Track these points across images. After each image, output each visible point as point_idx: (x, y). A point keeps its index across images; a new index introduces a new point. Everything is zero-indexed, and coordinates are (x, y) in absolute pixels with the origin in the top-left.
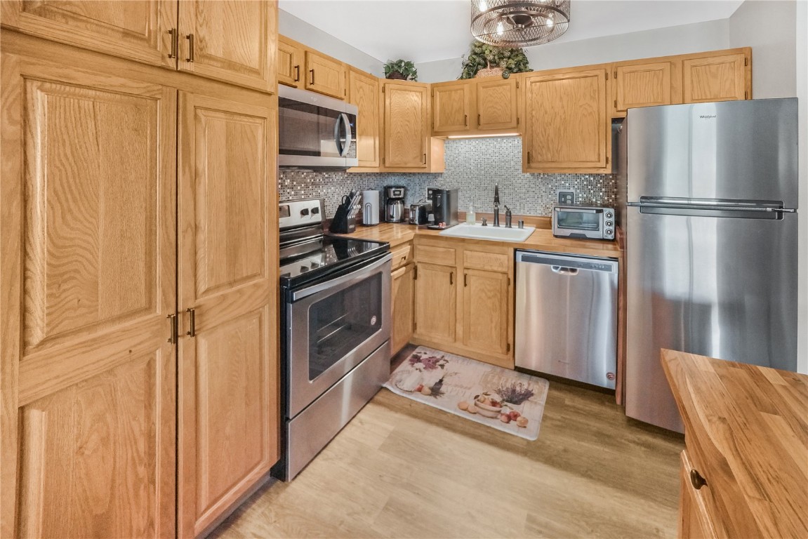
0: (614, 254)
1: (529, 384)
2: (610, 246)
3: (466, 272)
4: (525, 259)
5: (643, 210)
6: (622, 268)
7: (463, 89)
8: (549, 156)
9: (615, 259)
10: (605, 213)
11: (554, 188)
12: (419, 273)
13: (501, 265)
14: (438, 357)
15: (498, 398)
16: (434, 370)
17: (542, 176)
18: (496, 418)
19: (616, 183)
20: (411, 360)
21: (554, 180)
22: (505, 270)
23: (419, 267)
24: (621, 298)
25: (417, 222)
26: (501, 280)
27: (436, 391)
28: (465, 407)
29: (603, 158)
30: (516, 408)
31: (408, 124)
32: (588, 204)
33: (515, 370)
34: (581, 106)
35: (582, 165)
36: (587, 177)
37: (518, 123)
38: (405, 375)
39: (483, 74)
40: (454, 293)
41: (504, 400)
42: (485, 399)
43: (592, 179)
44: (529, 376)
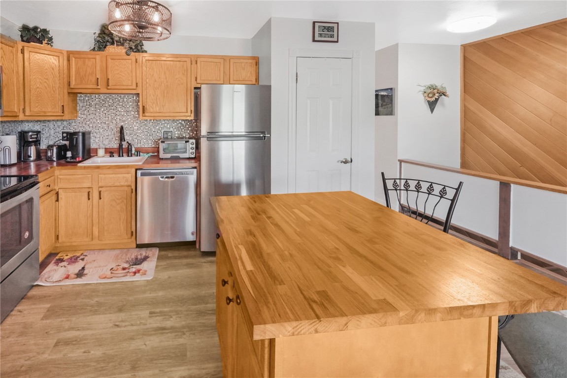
0: (195, 165)
1: (146, 253)
2: (193, 161)
3: (100, 189)
4: (142, 175)
5: (208, 139)
6: (198, 173)
7: (95, 58)
8: (158, 109)
9: (195, 168)
10: (190, 142)
11: (160, 129)
12: (60, 196)
13: (127, 181)
14: (78, 255)
15: (126, 265)
16: (77, 263)
17: (152, 121)
18: (126, 276)
19: (196, 124)
20: (55, 263)
21: (160, 124)
22: (129, 184)
23: (61, 192)
24: (198, 189)
25: (55, 159)
26: (126, 191)
27: (80, 274)
28: (104, 276)
29: (189, 111)
30: (138, 267)
31: (47, 81)
32: (180, 138)
33: (137, 248)
34: (177, 79)
35: (177, 114)
36: (181, 121)
37: (137, 86)
38: (52, 273)
39: (111, 49)
40: (91, 206)
41: (130, 265)
42: (118, 268)
43: (183, 122)
44: (146, 249)
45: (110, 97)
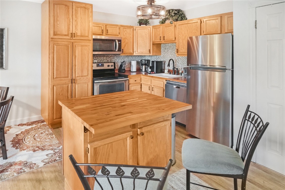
3: (153, 86)
7: (160, 28)
22: (163, 86)
26: (162, 90)
37: (175, 39)
39: (167, 22)
45: (173, 45)
